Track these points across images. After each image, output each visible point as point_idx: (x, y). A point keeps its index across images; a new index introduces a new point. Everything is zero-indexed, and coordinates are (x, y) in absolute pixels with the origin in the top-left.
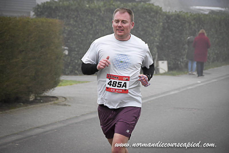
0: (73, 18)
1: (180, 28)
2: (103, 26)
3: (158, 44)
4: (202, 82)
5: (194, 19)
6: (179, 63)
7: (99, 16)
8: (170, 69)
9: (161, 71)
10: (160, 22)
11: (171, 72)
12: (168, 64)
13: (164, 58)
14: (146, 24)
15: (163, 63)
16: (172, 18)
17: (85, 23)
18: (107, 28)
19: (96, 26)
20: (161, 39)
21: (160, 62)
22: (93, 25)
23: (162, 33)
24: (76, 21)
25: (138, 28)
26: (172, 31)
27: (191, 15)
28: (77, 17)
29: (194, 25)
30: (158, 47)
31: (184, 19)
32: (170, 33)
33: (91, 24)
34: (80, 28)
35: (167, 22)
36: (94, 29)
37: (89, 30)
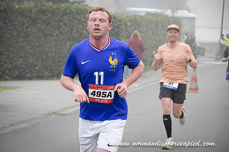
0: (2, 20)
1: (117, 30)
2: (35, 28)
4: (140, 86)
5: (131, 20)
7: (30, 17)
14: (81, 26)
17: (15, 25)
18: (39, 30)
19: (26, 28)
22: (24, 27)
24: (5, 23)
25: (72, 30)
27: (127, 17)
28: (5, 18)
29: (130, 27)
31: (120, 21)
33: (22, 26)
34: (9, 30)
36: (25, 31)
37: (20, 32)
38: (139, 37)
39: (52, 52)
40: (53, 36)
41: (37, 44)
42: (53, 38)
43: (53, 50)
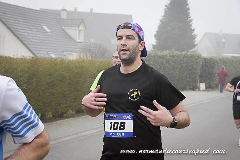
0: (152, 61)
1: (212, 65)
2: (168, 65)
3: (199, 74)
4: (224, 95)
5: (220, 60)
6: (212, 84)
7: (166, 59)
8: (207, 88)
9: (201, 89)
10: (200, 62)
11: (207, 90)
12: (206, 85)
13: (203, 82)
14: (192, 63)
15: (202, 84)
16: (207, 60)
17: (158, 63)
18: (171, 65)
19: (164, 65)
20: (201, 71)
21: (201, 84)
22: (163, 64)
23: (202, 68)
24: (154, 62)
25: (188, 65)
26: (207, 67)
27: (218, 58)
28: (154, 60)
29: (220, 63)
30: (199, 76)
31: (214, 60)
32: (206, 68)
33: (162, 64)
34: (156, 66)
35: (205, 62)
36: (163, 66)
37: (161, 67)
38: (225, 69)
39: (177, 77)
40: (178, 69)
41: (169, 73)
42: (178, 70)
43: (178, 76)
